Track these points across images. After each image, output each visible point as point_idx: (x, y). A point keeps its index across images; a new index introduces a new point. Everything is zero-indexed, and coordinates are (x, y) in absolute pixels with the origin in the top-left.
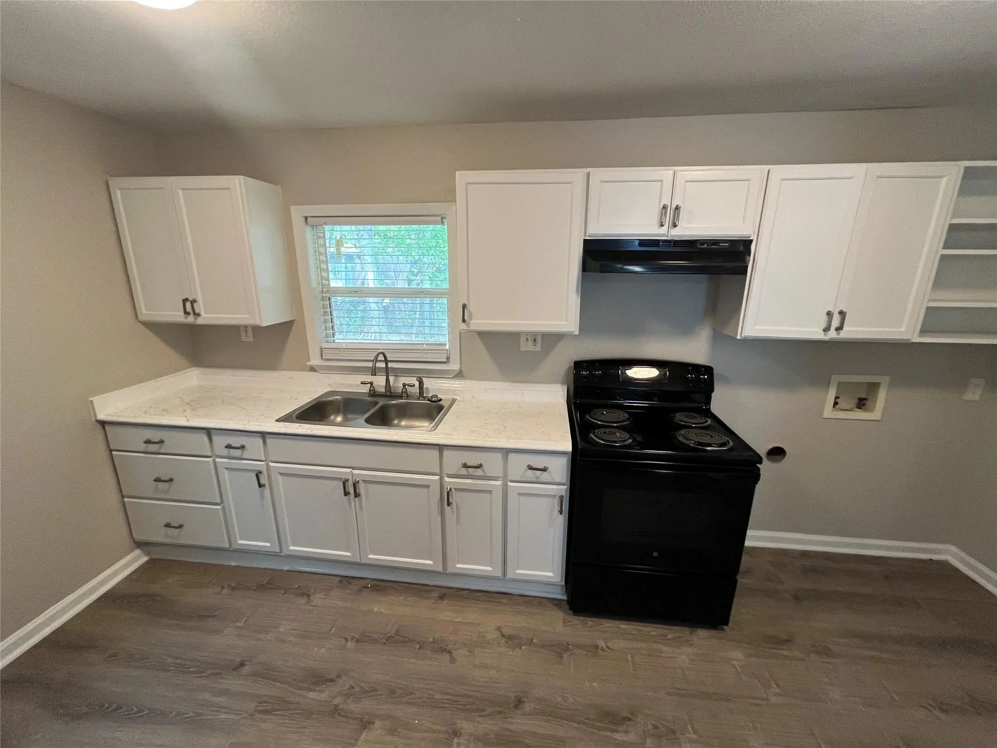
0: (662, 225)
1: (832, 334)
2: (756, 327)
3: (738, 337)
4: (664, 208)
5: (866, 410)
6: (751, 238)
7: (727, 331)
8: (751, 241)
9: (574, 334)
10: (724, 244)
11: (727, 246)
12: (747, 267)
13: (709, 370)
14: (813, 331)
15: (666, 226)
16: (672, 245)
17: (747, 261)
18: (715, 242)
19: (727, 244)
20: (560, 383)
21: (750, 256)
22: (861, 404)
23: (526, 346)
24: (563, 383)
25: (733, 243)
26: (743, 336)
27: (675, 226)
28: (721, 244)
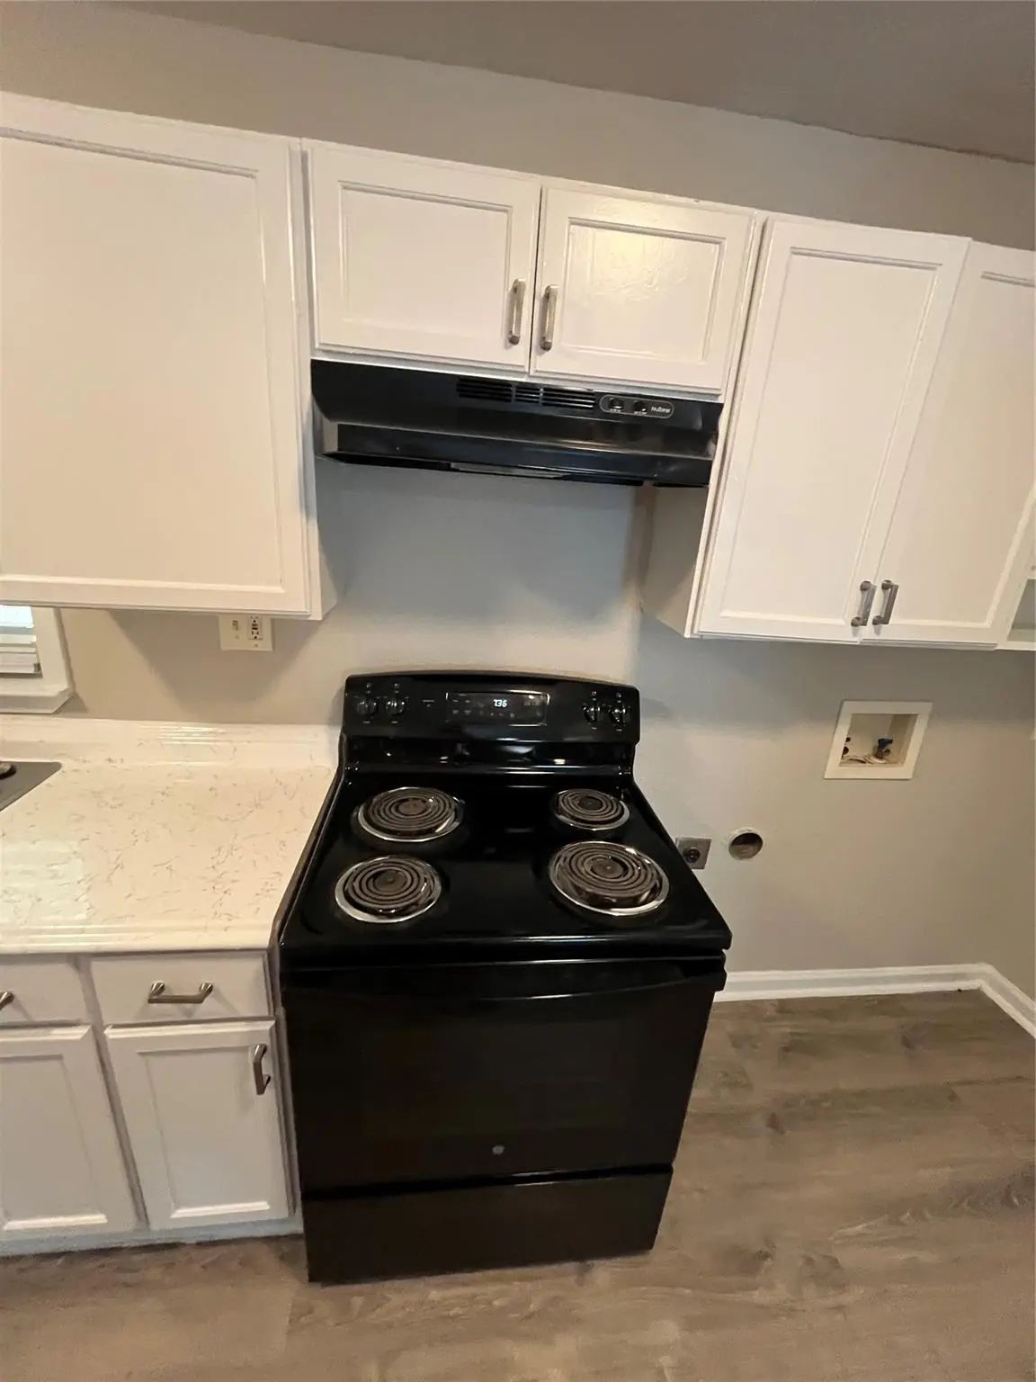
0: (514, 340)
1: (867, 633)
2: (724, 614)
3: (687, 635)
4: (515, 290)
5: (889, 763)
6: (720, 400)
7: (667, 618)
8: (721, 406)
9: (311, 618)
10: (660, 410)
11: (664, 414)
12: (710, 464)
13: (630, 696)
14: (833, 626)
15: (523, 346)
16: (541, 401)
17: (711, 453)
18: (641, 402)
19: (668, 411)
20: (325, 724)
21: (716, 444)
22: (882, 749)
23: (232, 641)
24: (331, 722)
25: (682, 407)
26: (695, 632)
27: (546, 347)
28: (654, 409)
